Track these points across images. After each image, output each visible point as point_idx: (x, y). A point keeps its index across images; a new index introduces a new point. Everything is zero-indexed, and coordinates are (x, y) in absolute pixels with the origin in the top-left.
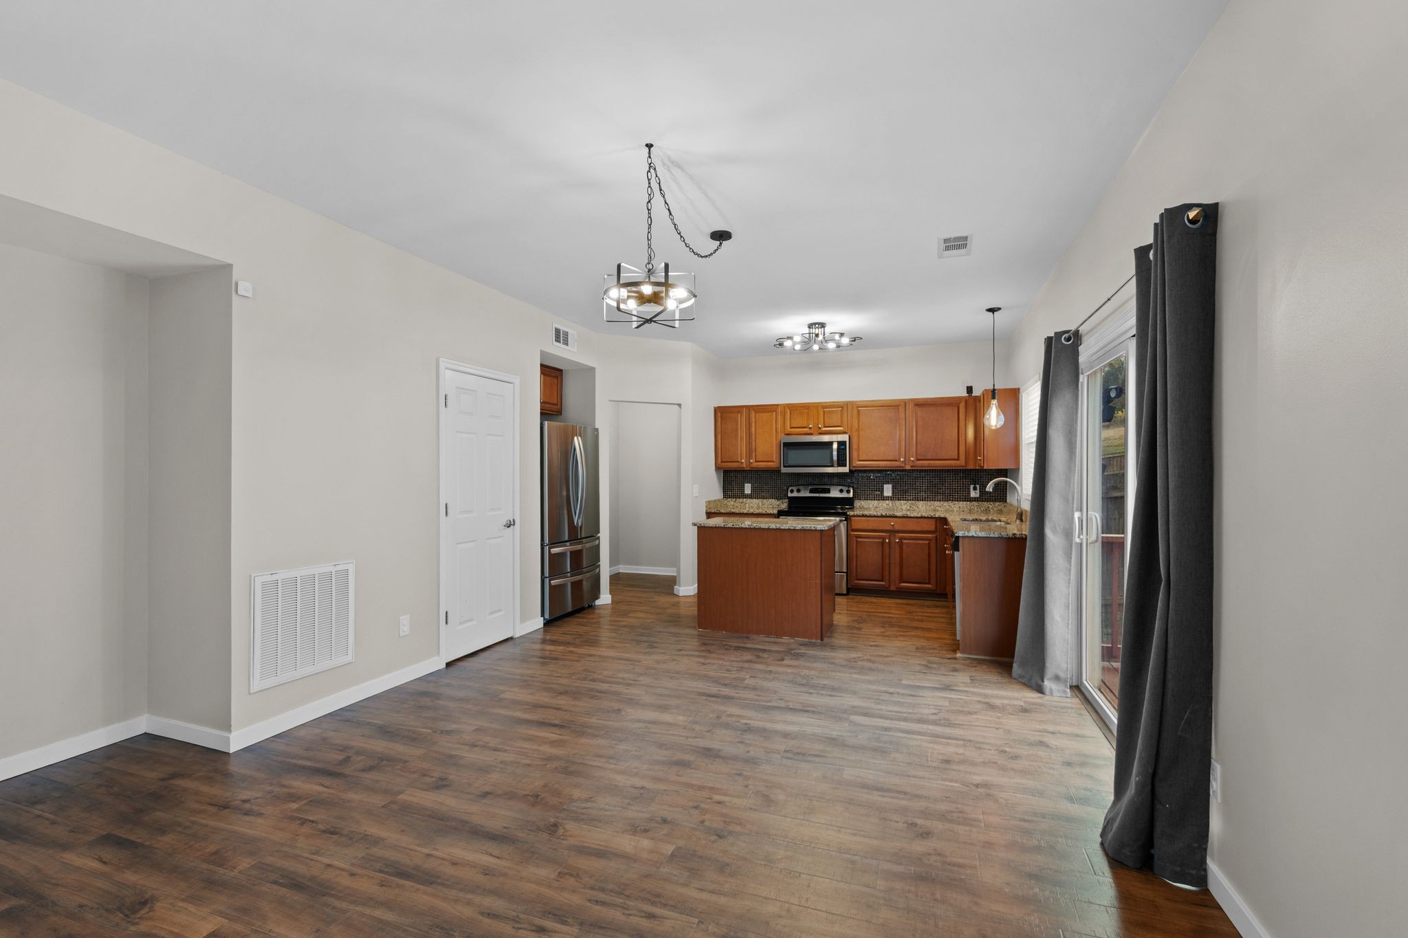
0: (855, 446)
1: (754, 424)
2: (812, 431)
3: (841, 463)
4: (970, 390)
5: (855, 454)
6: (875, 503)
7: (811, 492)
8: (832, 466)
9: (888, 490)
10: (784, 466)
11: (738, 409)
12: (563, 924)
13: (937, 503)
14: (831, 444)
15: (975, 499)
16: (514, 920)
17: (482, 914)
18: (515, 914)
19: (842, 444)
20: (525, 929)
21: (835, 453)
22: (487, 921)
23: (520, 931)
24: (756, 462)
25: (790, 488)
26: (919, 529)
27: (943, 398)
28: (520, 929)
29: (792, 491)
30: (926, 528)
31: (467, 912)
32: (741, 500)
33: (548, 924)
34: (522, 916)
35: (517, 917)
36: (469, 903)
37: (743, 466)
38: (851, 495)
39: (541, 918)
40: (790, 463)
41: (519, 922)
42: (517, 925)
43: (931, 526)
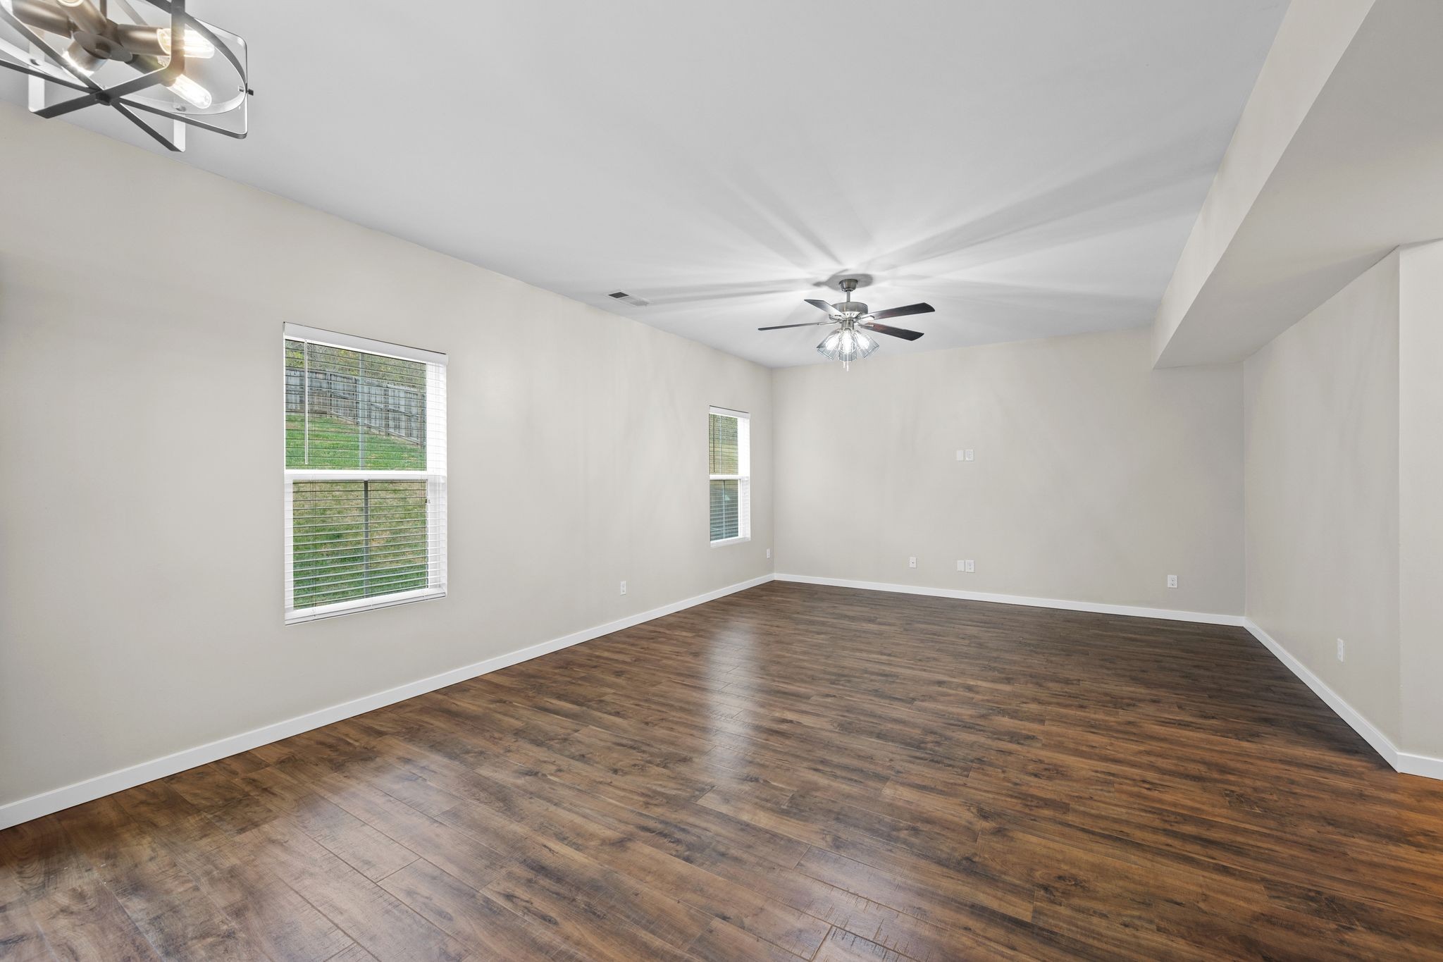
12: (488, 899)
16: (529, 911)
17: (556, 923)
18: (526, 918)
20: (522, 900)
22: (553, 914)
23: (527, 899)
28: (527, 902)
31: (570, 927)
33: (501, 902)
34: (520, 914)
35: (524, 914)
36: (567, 938)
39: (505, 908)
41: (526, 908)
42: (528, 905)
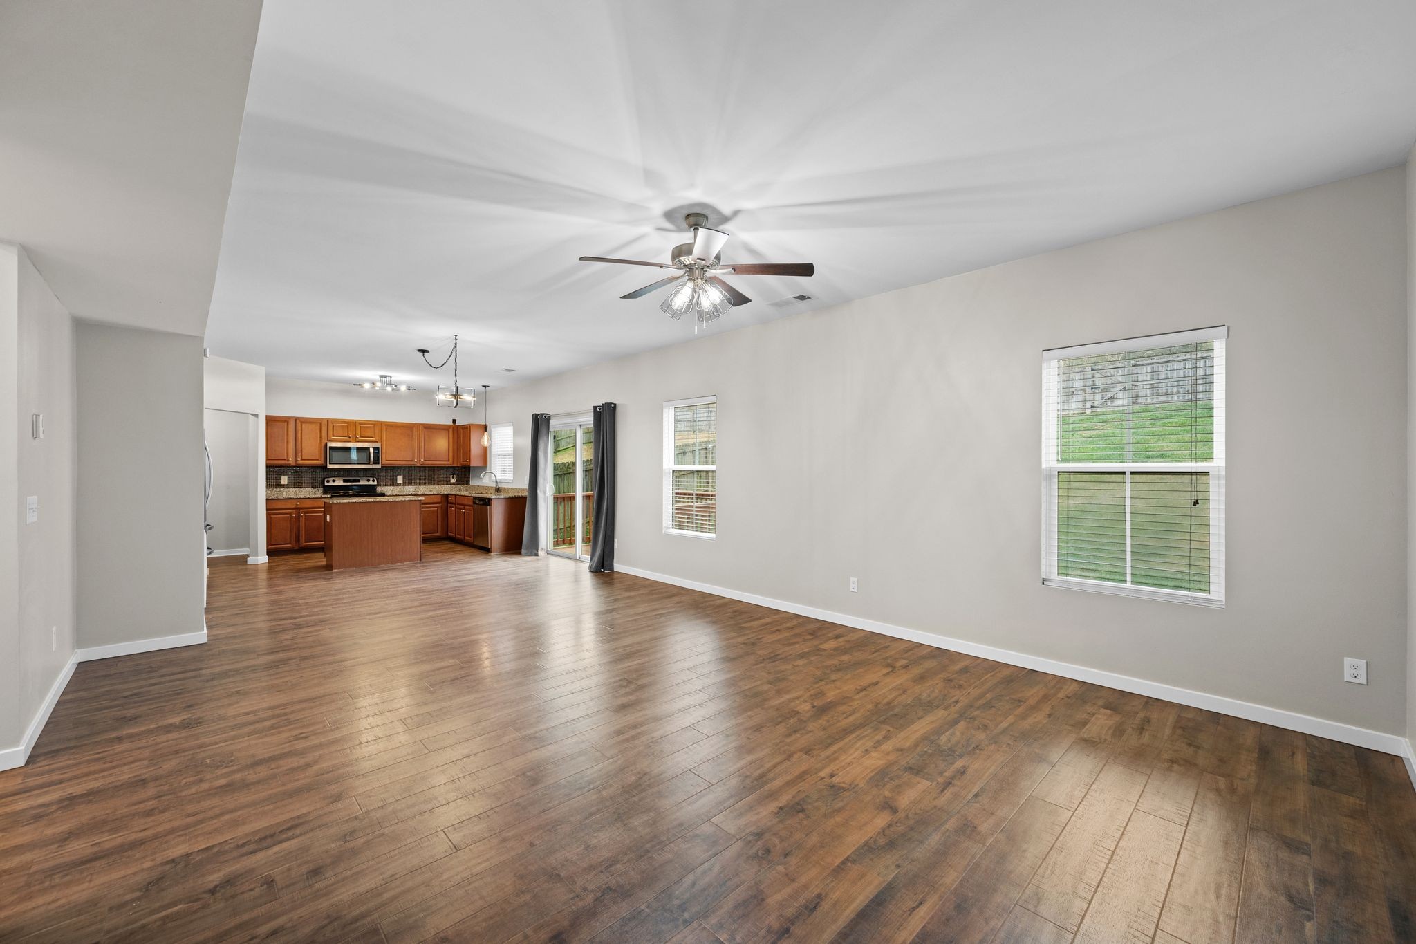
0: (384, 451)
1: (300, 432)
2: (351, 439)
3: (376, 461)
4: (454, 421)
5: (384, 456)
6: (392, 488)
7: (344, 481)
8: (369, 464)
9: (400, 479)
10: (330, 463)
11: (286, 420)
13: (431, 487)
14: (368, 449)
15: (453, 484)
19: (376, 449)
21: (372, 455)
24: (302, 460)
25: (326, 480)
26: (432, 501)
27: (440, 425)
29: (328, 481)
30: (436, 500)
32: (278, 490)
37: (289, 463)
38: (375, 483)
40: (334, 461)
43: (438, 499)
